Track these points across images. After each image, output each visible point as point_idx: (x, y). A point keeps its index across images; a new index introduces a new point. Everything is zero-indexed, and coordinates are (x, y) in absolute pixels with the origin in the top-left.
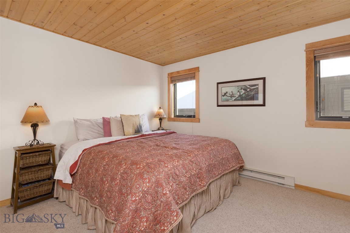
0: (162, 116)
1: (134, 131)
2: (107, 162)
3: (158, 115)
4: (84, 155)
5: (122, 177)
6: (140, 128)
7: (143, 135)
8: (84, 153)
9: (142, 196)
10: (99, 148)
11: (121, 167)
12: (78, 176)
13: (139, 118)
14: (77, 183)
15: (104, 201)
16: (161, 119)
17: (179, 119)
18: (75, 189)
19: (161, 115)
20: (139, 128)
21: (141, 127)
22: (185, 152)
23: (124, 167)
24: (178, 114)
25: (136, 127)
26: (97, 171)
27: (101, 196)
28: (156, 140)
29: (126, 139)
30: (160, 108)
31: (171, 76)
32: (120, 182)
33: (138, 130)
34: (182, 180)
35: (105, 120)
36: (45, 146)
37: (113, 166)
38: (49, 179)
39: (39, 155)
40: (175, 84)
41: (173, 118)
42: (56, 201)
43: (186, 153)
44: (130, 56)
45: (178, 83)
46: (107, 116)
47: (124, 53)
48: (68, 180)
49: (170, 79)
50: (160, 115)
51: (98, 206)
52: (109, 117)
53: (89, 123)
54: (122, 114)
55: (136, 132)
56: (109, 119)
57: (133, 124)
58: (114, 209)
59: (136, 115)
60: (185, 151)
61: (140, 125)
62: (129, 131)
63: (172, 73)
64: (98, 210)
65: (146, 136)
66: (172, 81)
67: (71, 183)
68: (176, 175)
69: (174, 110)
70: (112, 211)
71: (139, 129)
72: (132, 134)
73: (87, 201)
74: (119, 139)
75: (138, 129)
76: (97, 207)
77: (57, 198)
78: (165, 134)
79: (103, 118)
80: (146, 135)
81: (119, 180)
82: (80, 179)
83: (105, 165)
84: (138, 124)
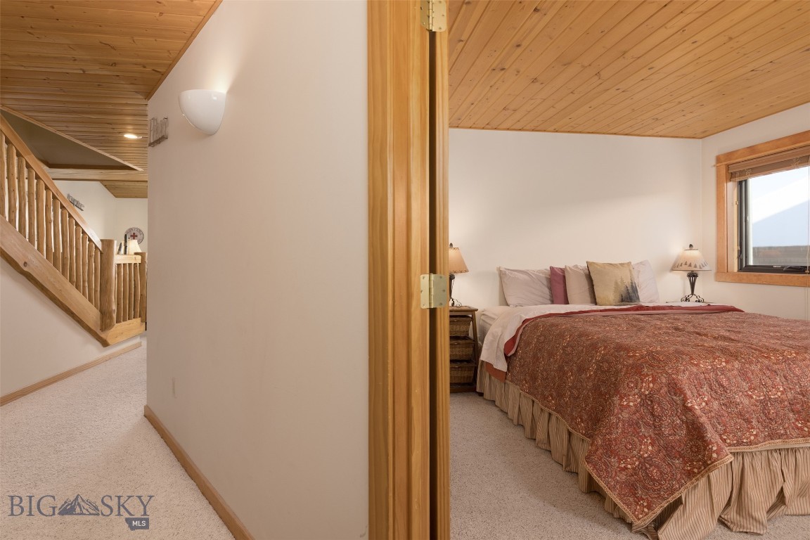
0: (695, 267)
1: (618, 298)
2: (569, 341)
3: (686, 264)
4: (527, 328)
5: (599, 368)
6: (634, 292)
7: (641, 308)
8: (524, 326)
9: (639, 465)
10: (551, 320)
11: (597, 352)
12: (517, 362)
13: (630, 271)
14: (515, 372)
15: (566, 403)
16: (693, 276)
17: (755, 276)
18: (512, 381)
19: (693, 265)
20: (630, 291)
21: (635, 290)
22: (752, 349)
23: (603, 352)
24: (754, 262)
25: (623, 289)
26: (551, 355)
27: (560, 395)
28: (675, 319)
29: (601, 311)
30: (691, 246)
31: (726, 163)
32: (596, 376)
33: (629, 296)
34: (738, 400)
35: (555, 271)
36: (462, 308)
37: (581, 348)
38: (468, 361)
39: (458, 321)
40: (740, 183)
41: (734, 274)
42: (480, 399)
43: (756, 350)
44: (608, 134)
45: (754, 176)
46: (559, 265)
47: (592, 133)
48: (502, 366)
49: (723, 171)
50: (690, 265)
51: (554, 410)
52: (563, 267)
53: (525, 277)
54: (591, 261)
55: (622, 301)
56: (563, 271)
57: (616, 283)
58: (586, 417)
59: (622, 265)
60: (753, 346)
61: (632, 286)
62: (608, 296)
63: (729, 155)
64: (553, 419)
65: (648, 310)
66: (731, 176)
67: (505, 370)
68: (722, 386)
69: (740, 252)
70: (581, 419)
71: (632, 294)
72: (614, 304)
73: (533, 402)
74: (587, 310)
75: (628, 293)
76: (554, 413)
77: (481, 394)
78: (705, 310)
79: (552, 268)
80: (648, 308)
81: (594, 373)
82: (522, 366)
83: (565, 347)
84: (627, 282)
